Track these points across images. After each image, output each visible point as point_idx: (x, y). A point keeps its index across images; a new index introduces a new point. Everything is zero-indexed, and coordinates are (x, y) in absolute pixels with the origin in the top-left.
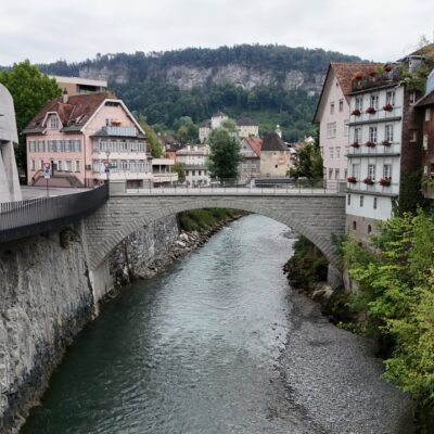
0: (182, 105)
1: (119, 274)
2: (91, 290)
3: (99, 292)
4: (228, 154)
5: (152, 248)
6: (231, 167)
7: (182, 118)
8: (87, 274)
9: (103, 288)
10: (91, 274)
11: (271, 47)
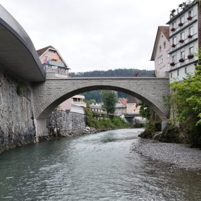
0: (91, 95)
1: (52, 130)
2: (35, 128)
3: (39, 133)
4: (111, 98)
5: (70, 125)
6: (112, 105)
7: (91, 100)
8: (33, 118)
9: (42, 132)
10: (35, 120)
11: (131, 70)
